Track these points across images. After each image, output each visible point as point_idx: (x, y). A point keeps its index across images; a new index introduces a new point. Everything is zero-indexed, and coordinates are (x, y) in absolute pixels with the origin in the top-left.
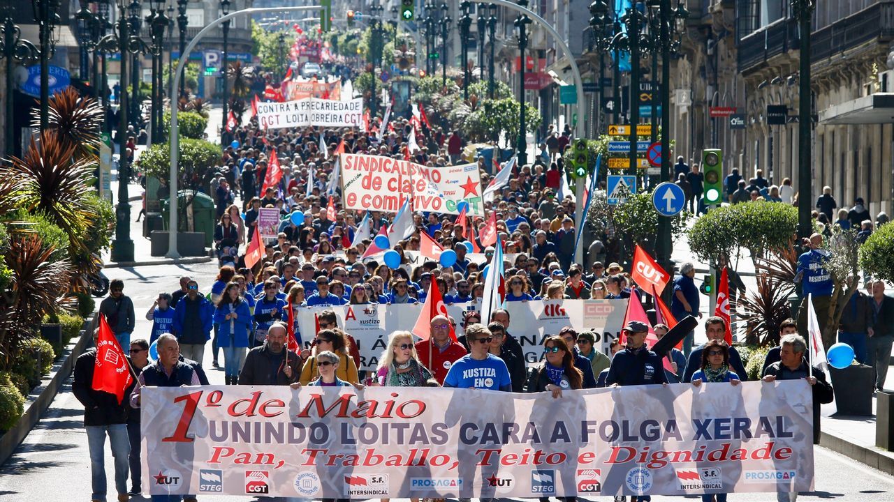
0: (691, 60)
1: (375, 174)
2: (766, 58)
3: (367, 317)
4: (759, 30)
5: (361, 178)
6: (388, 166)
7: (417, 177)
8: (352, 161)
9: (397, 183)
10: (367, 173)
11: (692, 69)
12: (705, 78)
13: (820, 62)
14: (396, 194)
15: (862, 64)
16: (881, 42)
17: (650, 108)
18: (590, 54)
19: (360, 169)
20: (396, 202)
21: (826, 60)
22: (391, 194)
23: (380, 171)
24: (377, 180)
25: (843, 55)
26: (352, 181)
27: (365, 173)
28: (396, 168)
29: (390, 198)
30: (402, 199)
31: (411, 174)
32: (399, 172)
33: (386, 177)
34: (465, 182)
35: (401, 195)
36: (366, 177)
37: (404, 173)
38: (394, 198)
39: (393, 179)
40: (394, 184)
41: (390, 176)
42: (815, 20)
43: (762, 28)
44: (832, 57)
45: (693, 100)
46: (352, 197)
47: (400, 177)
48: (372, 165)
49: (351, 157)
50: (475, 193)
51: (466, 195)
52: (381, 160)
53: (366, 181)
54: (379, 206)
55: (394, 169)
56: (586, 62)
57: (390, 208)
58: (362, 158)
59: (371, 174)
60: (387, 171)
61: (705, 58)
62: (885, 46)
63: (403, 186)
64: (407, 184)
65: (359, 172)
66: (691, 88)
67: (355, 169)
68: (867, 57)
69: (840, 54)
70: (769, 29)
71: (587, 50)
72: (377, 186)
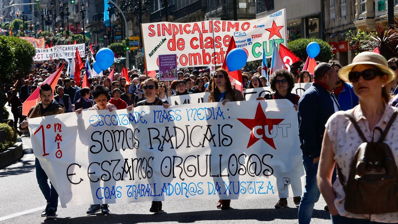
0: (133, 21)
1: (178, 36)
2: (161, 19)
4: (158, 10)
5: (166, 42)
6: (188, 29)
8: (155, 29)
9: (199, 41)
10: (171, 37)
11: (133, 24)
12: (138, 27)
13: (181, 18)
14: (199, 51)
15: (195, 18)
16: (202, 11)
17: (121, 37)
18: (96, 22)
19: (164, 35)
20: (200, 58)
21: (183, 18)
22: (195, 51)
23: (181, 33)
24: (181, 42)
25: (189, 15)
26: (159, 46)
27: (169, 37)
28: (196, 29)
29: (194, 55)
30: (205, 55)
32: (199, 31)
33: (187, 38)
34: (270, 26)
35: (204, 51)
36: (170, 41)
37: (205, 32)
38: (198, 54)
39: (195, 39)
40: (195, 43)
41: (191, 36)
42: (177, 6)
43: (159, 10)
44: (185, 17)
45: (133, 33)
47: (201, 36)
48: (174, 30)
49: (153, 26)
50: (279, 35)
51: (270, 37)
52: (180, 26)
53: (171, 44)
54: (186, 63)
55: (194, 30)
56: (93, 25)
57: (196, 63)
58: (164, 25)
59: (174, 37)
60: (188, 32)
61: (137, 20)
62: (203, 12)
63: (205, 43)
64: (209, 40)
65: (163, 38)
66: (133, 30)
67: (159, 35)
68: (197, 16)
69: (188, 15)
70: (161, 10)
71: (95, 21)
72: (181, 47)
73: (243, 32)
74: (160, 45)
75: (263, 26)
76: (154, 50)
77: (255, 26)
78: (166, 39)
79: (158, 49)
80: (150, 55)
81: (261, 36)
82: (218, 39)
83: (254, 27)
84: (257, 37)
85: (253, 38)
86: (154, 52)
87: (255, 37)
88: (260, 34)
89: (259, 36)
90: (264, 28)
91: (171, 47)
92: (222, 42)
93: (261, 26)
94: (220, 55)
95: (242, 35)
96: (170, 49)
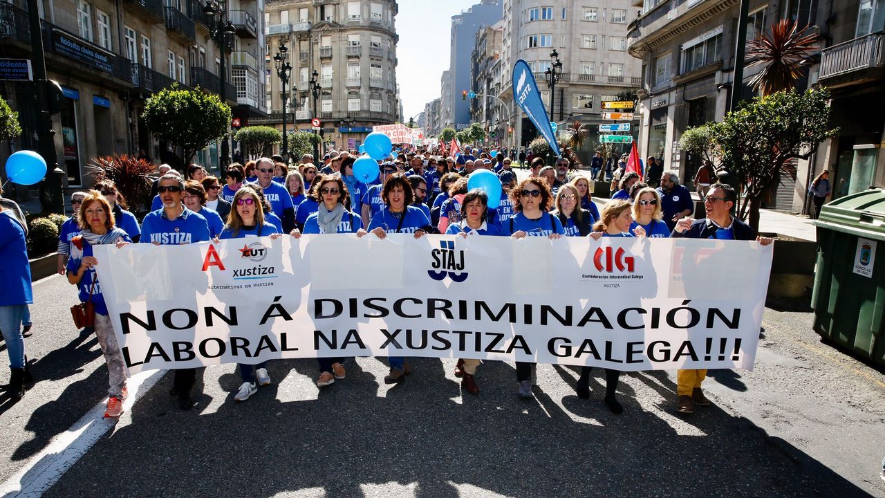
3: (248, 263)
7: (404, 130)
14: (396, 137)
22: (394, 137)
28: (395, 128)
31: (402, 128)
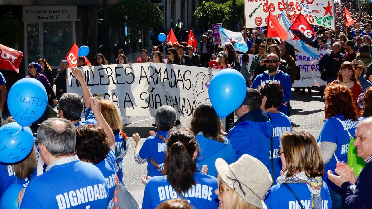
1: (270, 2)
5: (262, 6)
9: (283, 5)
10: (265, 2)
19: (260, 1)
24: (271, 5)
26: (256, 9)
27: (263, 2)
34: (326, 6)
36: (265, 5)
40: (281, 6)
46: (259, 20)
50: (331, 13)
51: (326, 14)
53: (265, 7)
59: (267, 2)
67: (256, 1)
72: (272, 9)
73: (307, 4)
74: (258, 9)
75: (323, 4)
76: (253, 12)
77: (318, 3)
78: (261, 4)
79: (256, 12)
80: (250, 16)
81: (319, 12)
82: (291, 5)
83: (316, 4)
84: (316, 12)
85: (313, 12)
86: (253, 14)
87: (314, 12)
88: (319, 11)
89: (318, 12)
90: (323, 6)
91: (266, 10)
92: (294, 7)
93: (321, 5)
94: (294, 17)
95: (305, 7)
96: (265, 11)
